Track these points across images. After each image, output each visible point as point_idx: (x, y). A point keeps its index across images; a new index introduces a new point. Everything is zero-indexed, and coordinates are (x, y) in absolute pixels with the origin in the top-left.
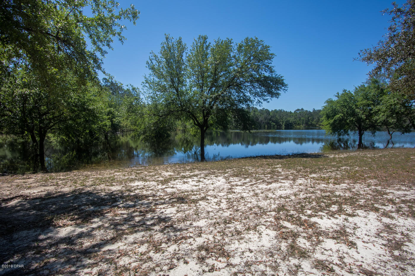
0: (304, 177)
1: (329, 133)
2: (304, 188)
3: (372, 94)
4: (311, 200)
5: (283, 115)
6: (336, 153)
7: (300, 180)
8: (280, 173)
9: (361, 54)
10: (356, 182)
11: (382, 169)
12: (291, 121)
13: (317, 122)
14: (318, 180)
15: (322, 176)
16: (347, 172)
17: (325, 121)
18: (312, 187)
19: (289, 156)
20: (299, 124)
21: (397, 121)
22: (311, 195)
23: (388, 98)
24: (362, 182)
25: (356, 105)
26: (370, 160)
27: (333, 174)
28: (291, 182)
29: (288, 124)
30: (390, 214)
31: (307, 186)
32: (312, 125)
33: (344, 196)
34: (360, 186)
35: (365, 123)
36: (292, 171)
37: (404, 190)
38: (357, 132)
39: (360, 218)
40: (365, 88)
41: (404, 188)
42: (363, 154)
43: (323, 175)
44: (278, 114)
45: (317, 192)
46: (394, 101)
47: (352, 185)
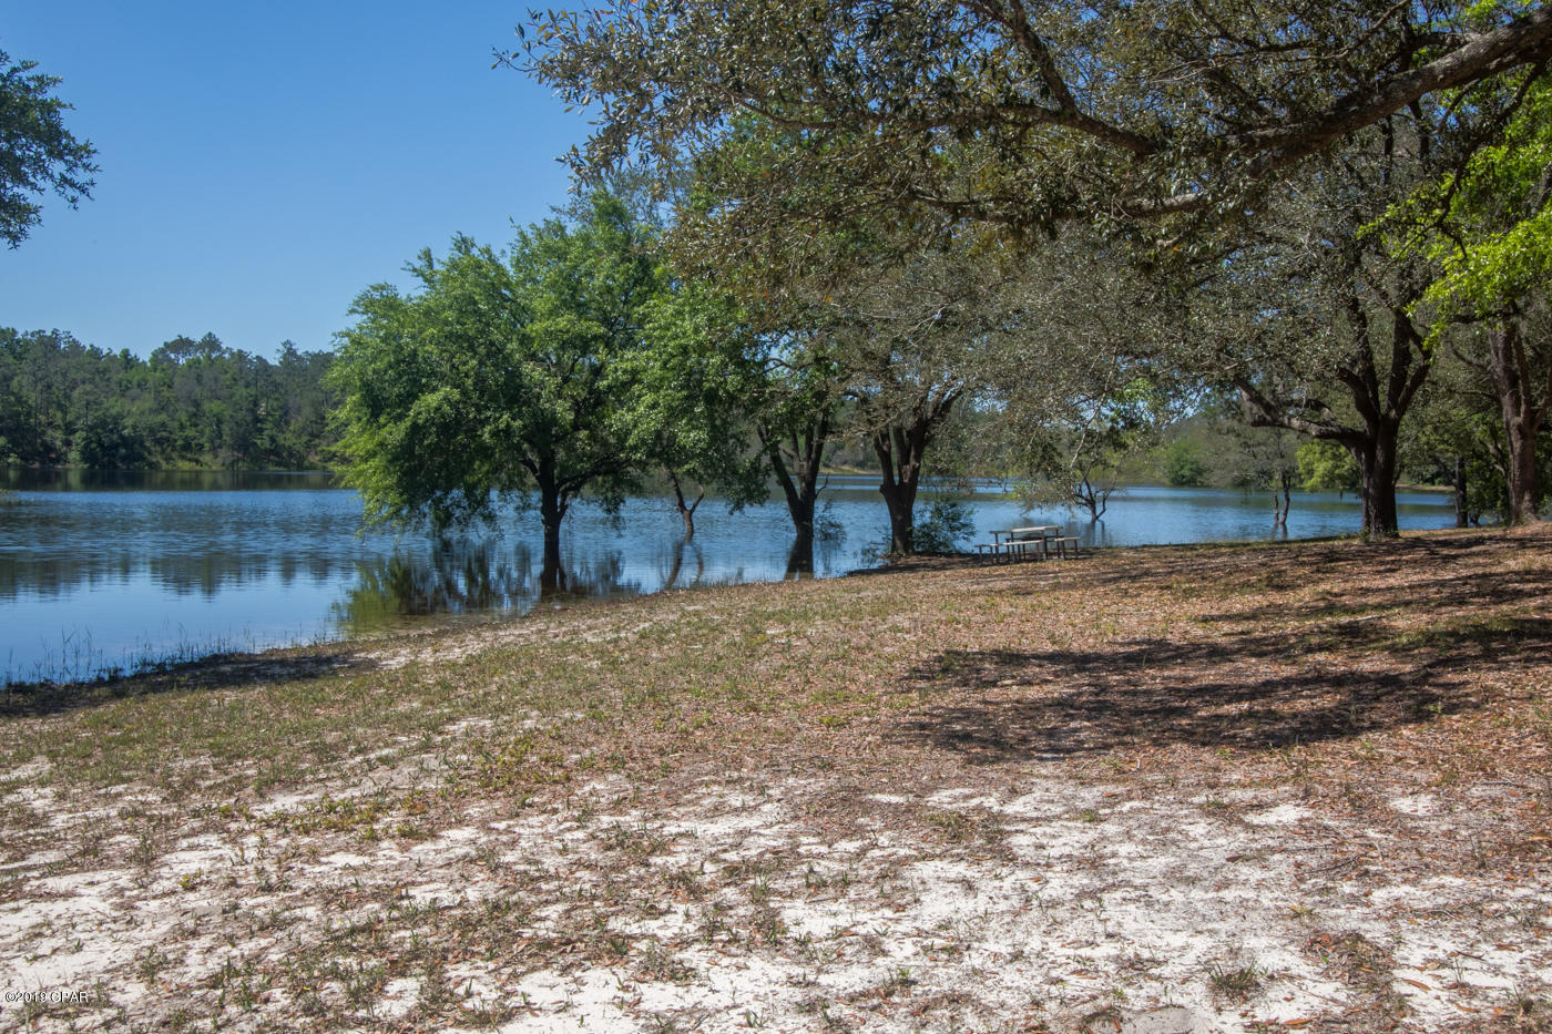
0: (218, 823)
1: (385, 512)
2: (215, 902)
3: (598, 281)
4: (258, 979)
5: (72, 375)
6: (421, 637)
7: (191, 848)
8: (35, 820)
9: (532, 34)
10: (524, 805)
11: (648, 708)
12: (129, 422)
13: (314, 436)
14: (307, 833)
15: (338, 797)
16: (479, 750)
17: (355, 428)
18: (268, 889)
19: (114, 685)
20: (187, 447)
21: (713, 439)
22: (264, 942)
23: (670, 309)
24: (555, 796)
25: (525, 340)
26: (595, 664)
27: (402, 776)
28: (124, 878)
29: (115, 446)
30: (678, 956)
31: (233, 883)
32: (275, 452)
33: (460, 904)
34: (543, 825)
35: (570, 449)
36: (134, 794)
37: (736, 811)
38: (536, 497)
39: (541, 1020)
40: (569, 243)
41: (735, 800)
42: (565, 633)
43: (343, 789)
44: (26, 366)
45: (298, 912)
46: (696, 331)
47: (502, 825)
